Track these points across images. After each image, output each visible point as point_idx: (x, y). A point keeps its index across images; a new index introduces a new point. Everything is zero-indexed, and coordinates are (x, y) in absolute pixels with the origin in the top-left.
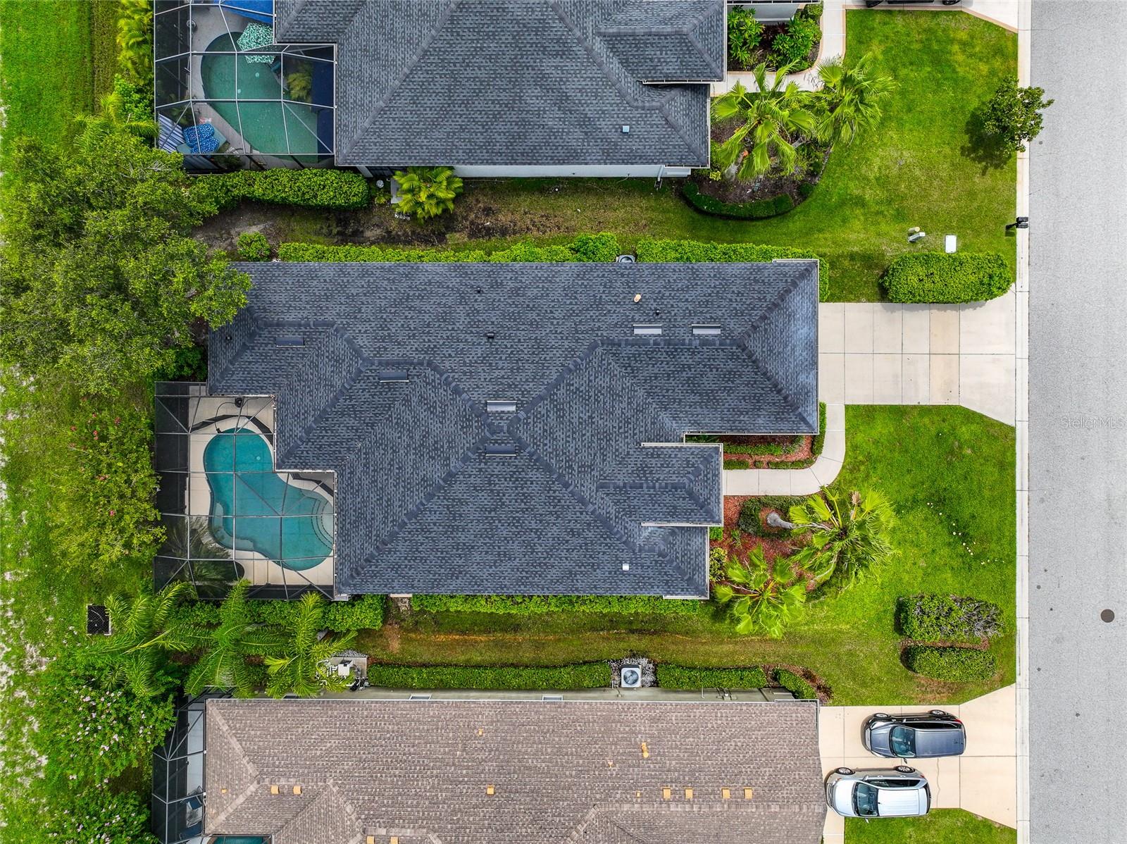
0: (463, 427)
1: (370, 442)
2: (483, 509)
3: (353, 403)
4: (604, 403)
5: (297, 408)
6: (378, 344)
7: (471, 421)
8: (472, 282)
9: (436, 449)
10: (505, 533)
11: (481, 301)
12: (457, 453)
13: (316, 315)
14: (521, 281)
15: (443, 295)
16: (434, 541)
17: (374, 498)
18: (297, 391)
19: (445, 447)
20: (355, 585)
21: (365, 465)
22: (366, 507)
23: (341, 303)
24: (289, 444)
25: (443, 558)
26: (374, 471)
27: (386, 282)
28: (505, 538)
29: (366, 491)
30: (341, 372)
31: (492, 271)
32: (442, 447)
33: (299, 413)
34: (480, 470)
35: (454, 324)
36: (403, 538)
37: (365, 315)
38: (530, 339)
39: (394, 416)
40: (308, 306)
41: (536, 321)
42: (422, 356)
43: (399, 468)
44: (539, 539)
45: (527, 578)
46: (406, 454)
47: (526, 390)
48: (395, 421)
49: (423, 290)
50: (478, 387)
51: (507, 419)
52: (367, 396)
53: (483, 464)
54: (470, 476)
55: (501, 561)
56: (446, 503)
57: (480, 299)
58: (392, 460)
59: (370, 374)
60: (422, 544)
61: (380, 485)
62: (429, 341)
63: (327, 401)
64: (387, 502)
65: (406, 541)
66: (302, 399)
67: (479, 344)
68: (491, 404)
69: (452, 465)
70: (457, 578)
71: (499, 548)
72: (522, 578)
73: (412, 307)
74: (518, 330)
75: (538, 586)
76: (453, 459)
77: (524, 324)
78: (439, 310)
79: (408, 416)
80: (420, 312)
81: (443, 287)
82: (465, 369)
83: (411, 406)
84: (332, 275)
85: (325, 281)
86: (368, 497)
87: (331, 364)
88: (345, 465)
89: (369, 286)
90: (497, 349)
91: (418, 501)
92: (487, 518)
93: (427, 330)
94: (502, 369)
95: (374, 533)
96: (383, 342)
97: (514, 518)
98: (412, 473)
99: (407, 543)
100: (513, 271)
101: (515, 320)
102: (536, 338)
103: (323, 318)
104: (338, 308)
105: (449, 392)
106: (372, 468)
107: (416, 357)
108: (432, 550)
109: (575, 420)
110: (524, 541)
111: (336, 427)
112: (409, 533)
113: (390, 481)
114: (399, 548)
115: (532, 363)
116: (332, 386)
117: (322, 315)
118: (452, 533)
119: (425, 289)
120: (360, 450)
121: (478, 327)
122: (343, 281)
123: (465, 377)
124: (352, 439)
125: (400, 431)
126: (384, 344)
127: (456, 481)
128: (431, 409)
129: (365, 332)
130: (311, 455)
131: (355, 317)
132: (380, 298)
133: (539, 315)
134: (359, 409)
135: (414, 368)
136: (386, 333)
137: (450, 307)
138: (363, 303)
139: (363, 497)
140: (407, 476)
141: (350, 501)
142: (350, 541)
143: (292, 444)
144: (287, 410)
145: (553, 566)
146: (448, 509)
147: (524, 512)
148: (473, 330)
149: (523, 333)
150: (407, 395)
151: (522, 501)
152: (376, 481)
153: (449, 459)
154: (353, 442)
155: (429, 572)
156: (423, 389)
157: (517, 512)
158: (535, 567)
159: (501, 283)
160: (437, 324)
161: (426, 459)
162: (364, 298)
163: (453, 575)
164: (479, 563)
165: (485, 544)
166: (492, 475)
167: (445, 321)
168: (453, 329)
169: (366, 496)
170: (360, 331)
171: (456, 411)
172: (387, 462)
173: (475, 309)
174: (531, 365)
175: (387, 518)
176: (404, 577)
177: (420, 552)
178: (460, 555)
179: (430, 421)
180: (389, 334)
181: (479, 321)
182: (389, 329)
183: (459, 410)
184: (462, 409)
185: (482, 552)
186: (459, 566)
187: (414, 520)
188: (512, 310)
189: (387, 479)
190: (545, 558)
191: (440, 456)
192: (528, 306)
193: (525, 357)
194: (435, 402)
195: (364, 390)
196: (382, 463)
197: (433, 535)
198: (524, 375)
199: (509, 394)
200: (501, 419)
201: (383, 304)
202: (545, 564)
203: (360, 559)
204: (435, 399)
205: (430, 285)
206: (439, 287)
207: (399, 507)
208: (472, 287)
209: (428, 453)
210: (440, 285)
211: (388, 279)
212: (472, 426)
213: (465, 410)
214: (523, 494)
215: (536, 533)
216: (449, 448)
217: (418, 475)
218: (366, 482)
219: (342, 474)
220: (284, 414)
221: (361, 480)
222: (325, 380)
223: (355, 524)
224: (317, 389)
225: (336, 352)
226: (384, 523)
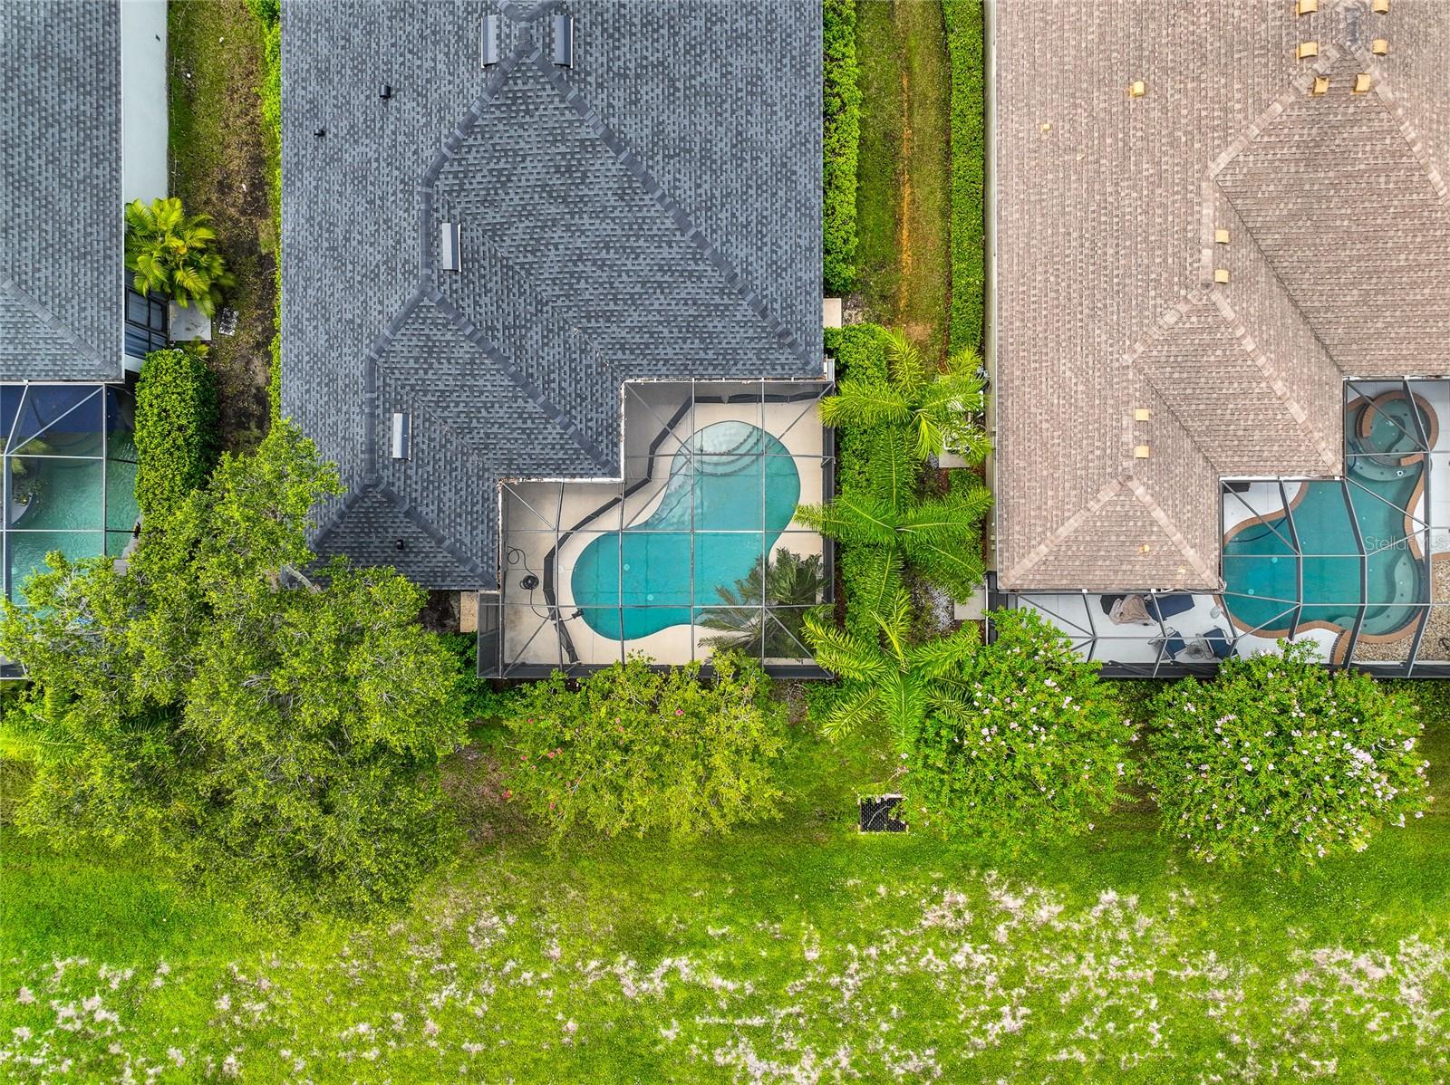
0: (527, 112)
1: (569, 308)
2: (670, 97)
3: (500, 326)
5: (515, 435)
6: (399, 276)
7: (515, 92)
8: (309, 151)
9: (569, 169)
10: (713, 74)
11: (336, 127)
12: (571, 122)
13: (356, 392)
14: (308, 71)
15: (328, 191)
16: (728, 195)
17: (659, 301)
18: (487, 435)
19: (563, 149)
20: (807, 344)
21: (608, 321)
22: (676, 317)
23: (340, 355)
24: (576, 449)
25: (759, 187)
26: (615, 300)
27: (310, 291)
28: (723, 75)
29: (650, 317)
30: (448, 342)
31: (293, 123)
32: (564, 155)
33: (524, 430)
34: (600, 85)
35: (369, 161)
36: (723, 244)
37: (357, 311)
38: (390, 29)
39: (522, 260)
40: (344, 409)
41: (365, 28)
42: (417, 197)
43: (608, 248)
44: (722, 20)
45: (793, 58)
46: (583, 232)
47: (466, 9)
48: (530, 258)
49: (321, 228)
50: (462, 91)
51: (509, 26)
52: (487, 300)
53: (589, 79)
54: (610, 105)
55: (763, 93)
56: (659, 158)
57: (333, 130)
58: (594, 263)
59: (446, 286)
60: (733, 215)
61: (638, 288)
62: (394, 194)
63: (498, 371)
64: (665, 272)
65: (728, 241)
66: (501, 425)
67: (398, 110)
68: (486, 57)
69: (592, 136)
70: (794, 173)
71: (741, 90)
72: (792, 66)
73: (345, 237)
74: (377, 53)
75: (806, 44)
76: (583, 133)
77: (369, 46)
78: (349, 191)
79: (519, 232)
80: (353, 222)
81: (316, 196)
82: (435, 121)
83: (502, 224)
84: (298, 383)
85: (308, 391)
86: (659, 312)
87: (436, 365)
88: (612, 361)
89: (315, 317)
90: (406, 78)
91: (658, 207)
92: (686, 97)
93: (378, 202)
94: (434, 60)
95: (717, 300)
96: (395, 270)
97: (687, 52)
98: (613, 219)
99: (733, 240)
100: (293, 90)
101: (364, 62)
102: (390, 19)
103: (361, 379)
104: (348, 358)
105: (471, 141)
106: (612, 306)
107: (419, 205)
108: (744, 202)
110: (727, 47)
111: (545, 363)
112: (714, 231)
113: (630, 267)
114: (742, 255)
115: (425, 12)
116: (472, 362)
117: (357, 383)
118: (714, 162)
119: (320, 224)
120: (584, 330)
121: (374, 121)
122: (308, 362)
123: (448, 117)
124: (566, 342)
125: (546, 245)
126: (400, 266)
127: (621, 132)
128: (503, 179)
129: (381, 303)
130: (594, 414)
131: (360, 326)
132: (332, 294)
133: (356, 26)
134: (511, 319)
135: (437, 210)
136: (383, 269)
137: (345, 176)
138: (340, 320)
139: (660, 323)
140: (619, 232)
141: (669, 350)
142: (735, 350)
143: (576, 445)
144: (520, 455)
145: (773, 11)
146: (672, 157)
147: (676, 34)
148: (378, 126)
149: (382, 43)
150: (485, 232)
151: (657, 31)
152: (632, 295)
153: (582, 141)
154: (571, 341)
155: (783, 216)
156: (472, 197)
157: (676, 44)
158: (774, 40)
159: (311, 102)
160: (370, 188)
161: (586, 191)
162: (332, 319)
163: (788, 179)
164: (768, 131)
165: (733, 112)
166: (610, 69)
167: (365, 177)
168: (377, 160)
169: (658, 318)
170: (380, 312)
171: (500, 127)
172: (599, 273)
173: (349, 133)
174: (430, 12)
175: (691, 272)
176: (793, 261)
177: (749, 223)
178: (752, 159)
179: (524, 183)
180: (384, 263)
181: (365, 120)
182: (377, 266)
183: (500, 119)
184: (498, 114)
185: (747, 121)
186: (773, 165)
187: (692, 218)
188: (349, 72)
189: (627, 272)
190: (758, 20)
191: (579, 160)
192: (343, 47)
193: (417, 27)
194: (491, 171)
195: (476, 303)
196: (601, 284)
197: (718, 194)
198: (443, 20)
199: (471, 36)
200: (508, 36)
201: (341, 286)
202: (769, 23)
203: (763, 329)
204: (485, 172)
205: (313, 218)
206: (316, 203)
207: (671, 247)
208: (316, 148)
209: (577, 185)
210: (312, 202)
211: (305, 289)
212: (524, 92)
213: (498, 107)
214: (644, 25)
215: (714, 24)
216: (564, 141)
217: (615, 208)
218: (635, 317)
219: (627, 367)
220: (528, 461)
221: (632, 329)
222: (464, 375)
223: (707, 338)
224: (482, 393)
225: (415, 354)
226: (699, 278)
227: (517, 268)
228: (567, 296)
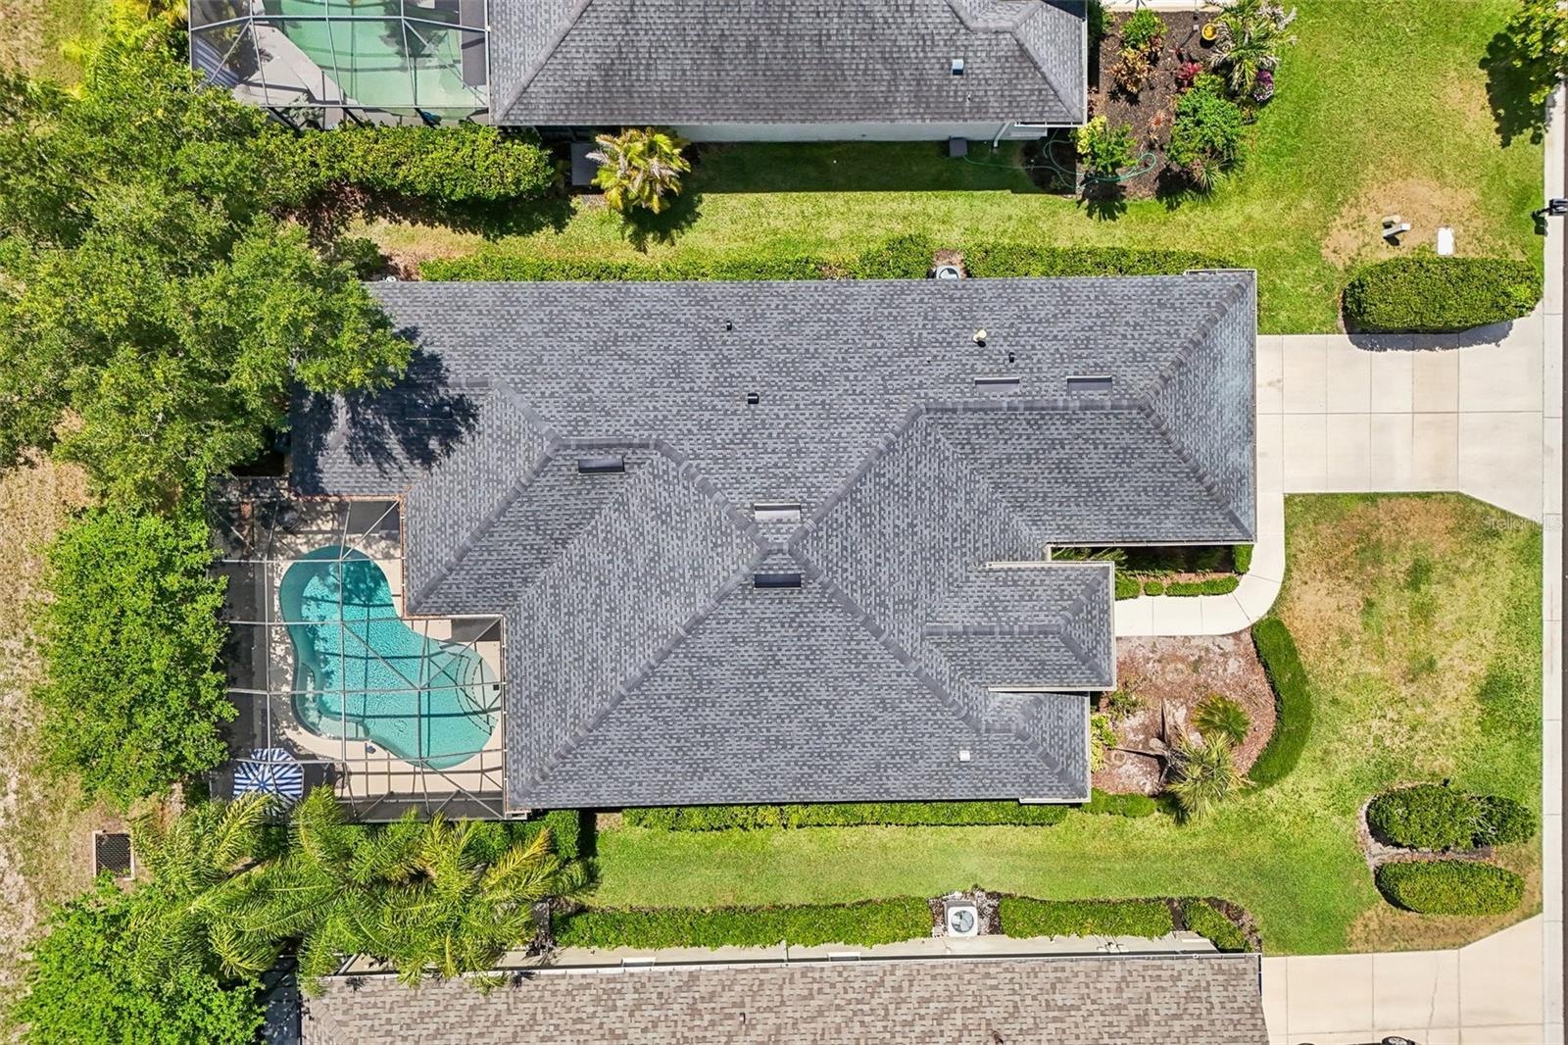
0: (715, 545)
1: (561, 569)
2: (746, 671)
3: (534, 508)
4: (931, 503)
5: (440, 516)
6: (574, 415)
7: (731, 535)
8: (716, 313)
9: (672, 579)
10: (778, 707)
11: (733, 344)
12: (708, 585)
13: (469, 368)
14: (793, 311)
15: (672, 335)
16: (666, 723)
17: (568, 655)
18: (439, 489)
19: (688, 576)
20: (538, 795)
21: (552, 605)
22: (555, 671)
23: (510, 349)
24: (428, 574)
25: (680, 748)
26: (568, 614)
27: (579, 314)
28: (779, 716)
29: (555, 646)
30: (514, 460)
31: (746, 295)
32: (683, 576)
33: (444, 525)
34: (744, 612)
35: (693, 381)
36: (618, 719)
37: (549, 368)
38: (813, 403)
39: (600, 528)
40: (455, 354)
41: (821, 374)
42: (646, 434)
43: (611, 610)
44: (832, 715)
45: (811, 776)
46: (622, 588)
47: (813, 485)
48: (602, 536)
49: (639, 327)
50: (738, 482)
51: (788, 532)
52: (557, 497)
53: (748, 602)
54: (727, 621)
55: (771, 750)
56: (687, 663)
57: (731, 340)
58: (599, 597)
59: (562, 462)
60: (647, 728)
61: (578, 636)
62: (655, 409)
63: (492, 506)
64: (591, 664)
65: (622, 723)
66: (448, 503)
67: (734, 413)
68: (758, 508)
69: (698, 605)
70: (701, 779)
71: (768, 731)
72: (802, 776)
73: (624, 353)
74: (794, 389)
75: (826, 787)
76: (700, 596)
77: (802, 380)
78: (668, 358)
79: (622, 527)
80: (637, 363)
81: (670, 322)
82: (715, 452)
83: (628, 511)
84: (490, 303)
85: (480, 312)
86: (559, 655)
87: (495, 446)
88: (519, 606)
89: (551, 320)
90: (763, 421)
91: (644, 662)
92: (751, 685)
93: (651, 391)
94: (774, 451)
95: (571, 712)
96: (582, 410)
97: (794, 684)
98: (633, 618)
99: (624, 727)
100: (779, 294)
101: (788, 374)
102: (823, 401)
103: (481, 372)
104: (504, 358)
105: (692, 490)
106: (564, 610)
107: (637, 436)
108: (663, 736)
109: (889, 531)
110: (807, 719)
111: (506, 547)
112: (628, 711)
113: (595, 630)
114: (611, 735)
115: (820, 441)
116: (499, 482)
117: (479, 368)
118: (695, 710)
119: (643, 325)
120: (544, 582)
121: (731, 386)
122: (509, 312)
123: (716, 467)
124: (531, 565)
125: (611, 552)
126: (584, 415)
127: (704, 630)
128: (662, 516)
129: (552, 395)
130: (464, 590)
131: (534, 371)
132: (571, 340)
133: (825, 365)
134: (543, 517)
135: (634, 453)
136: (585, 396)
137: (684, 353)
138: (544, 349)
139: (551, 655)
140: (623, 623)
141: (529, 662)
142: (529, 725)
143: (432, 575)
144: (423, 519)
145: (851, 757)
146: (691, 674)
147: (809, 675)
148: (724, 390)
149: (802, 394)
150: (621, 495)
151: (807, 658)
152: (572, 630)
153: (694, 594)
154: (532, 569)
155: (657, 770)
156: (649, 486)
157: (799, 675)
158: (823, 758)
159: (763, 315)
160: (666, 382)
161: (655, 595)
162: (545, 340)
163: (694, 774)
164: (735, 755)
165: (747, 725)
166: (762, 620)
167: (678, 376)
168: (692, 389)
169: (555, 653)
170: (543, 393)
171: (704, 519)
172: (590, 600)
173: (725, 357)
174: (820, 446)
175: (591, 688)
176: (616, 779)
177: (643, 741)
178: (706, 743)
179: (661, 536)
180: (590, 398)
181: (732, 376)
182: (589, 390)
183: (709, 519)
184: (714, 518)
185: (740, 738)
186: (705, 760)
187: (636, 692)
188: (782, 357)
189: (590, 628)
190: (839, 745)
191: (678, 590)
192: (807, 350)
193: (809, 432)
194: (669, 505)
195: (552, 488)
196: (581, 602)
197: (664, 714)
198: (809, 461)
199: (787, 491)
200: (778, 531)
201: (576, 350)
202: (839, 754)
203: (547, 755)
204: (669, 501)
205: (650, 318)
206: (663, 321)
207: (612, 670)
208: (716, 321)
209: (659, 586)
210: (665, 317)
211: (582, 309)
212: (731, 544)
213: (719, 518)
214: (810, 648)
215: (826, 707)
216: (693, 577)
217: (642, 620)
218: (555, 632)
219: (514, 620)
220: (419, 527)
221: (545, 628)
222: (488, 471)
223: (537, 698)
224: (474, 487)
225: (505, 427)
226: (587, 695)
227: (593, 523)
228: (571, 568)
